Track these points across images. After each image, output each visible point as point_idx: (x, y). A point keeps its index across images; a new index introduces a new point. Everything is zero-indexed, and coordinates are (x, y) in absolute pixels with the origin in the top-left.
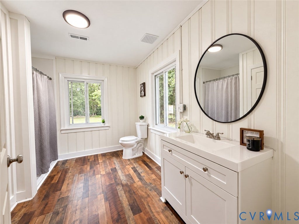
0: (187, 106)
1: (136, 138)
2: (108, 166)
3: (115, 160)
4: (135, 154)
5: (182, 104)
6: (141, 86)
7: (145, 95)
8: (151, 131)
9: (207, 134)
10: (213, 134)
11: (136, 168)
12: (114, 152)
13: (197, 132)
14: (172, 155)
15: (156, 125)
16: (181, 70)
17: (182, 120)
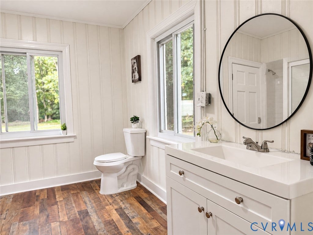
0: (213, 96)
1: (124, 156)
2: (73, 207)
3: (86, 198)
4: (122, 186)
5: (204, 93)
6: (133, 63)
7: (140, 79)
8: (152, 143)
9: (245, 143)
10: (257, 143)
11: (125, 209)
12: (85, 183)
13: (230, 142)
14: (184, 180)
15: (160, 131)
16: (204, 31)
17: (205, 120)
